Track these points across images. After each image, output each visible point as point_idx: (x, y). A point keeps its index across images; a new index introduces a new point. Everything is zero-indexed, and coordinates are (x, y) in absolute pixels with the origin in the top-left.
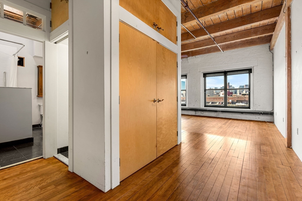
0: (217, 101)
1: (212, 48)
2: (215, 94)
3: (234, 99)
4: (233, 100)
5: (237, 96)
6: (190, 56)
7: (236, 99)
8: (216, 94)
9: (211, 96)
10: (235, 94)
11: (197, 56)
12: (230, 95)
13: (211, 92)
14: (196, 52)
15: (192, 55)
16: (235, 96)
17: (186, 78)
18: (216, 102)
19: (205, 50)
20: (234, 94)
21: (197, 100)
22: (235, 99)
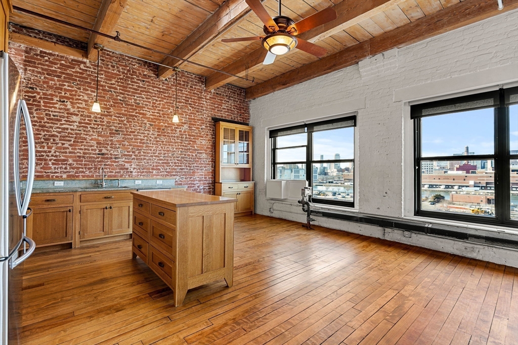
0: (441, 182)
1: (447, 13)
2: (436, 170)
3: (480, 180)
4: (478, 182)
5: (486, 173)
6: (364, 56)
7: (486, 178)
8: (439, 170)
9: (429, 172)
10: (483, 170)
11: (388, 53)
12: (471, 171)
13: (428, 165)
14: (384, 39)
15: (374, 52)
16: (482, 172)
17: (355, 125)
18: (439, 184)
19: (418, 25)
20: (479, 170)
21: (388, 192)
22: (483, 180)
